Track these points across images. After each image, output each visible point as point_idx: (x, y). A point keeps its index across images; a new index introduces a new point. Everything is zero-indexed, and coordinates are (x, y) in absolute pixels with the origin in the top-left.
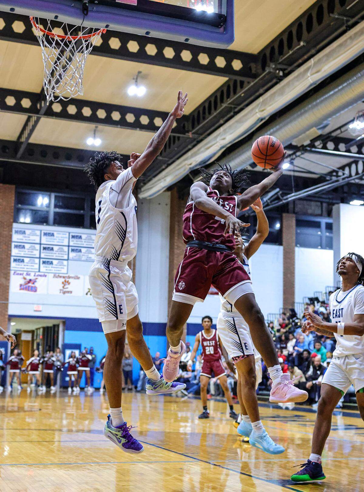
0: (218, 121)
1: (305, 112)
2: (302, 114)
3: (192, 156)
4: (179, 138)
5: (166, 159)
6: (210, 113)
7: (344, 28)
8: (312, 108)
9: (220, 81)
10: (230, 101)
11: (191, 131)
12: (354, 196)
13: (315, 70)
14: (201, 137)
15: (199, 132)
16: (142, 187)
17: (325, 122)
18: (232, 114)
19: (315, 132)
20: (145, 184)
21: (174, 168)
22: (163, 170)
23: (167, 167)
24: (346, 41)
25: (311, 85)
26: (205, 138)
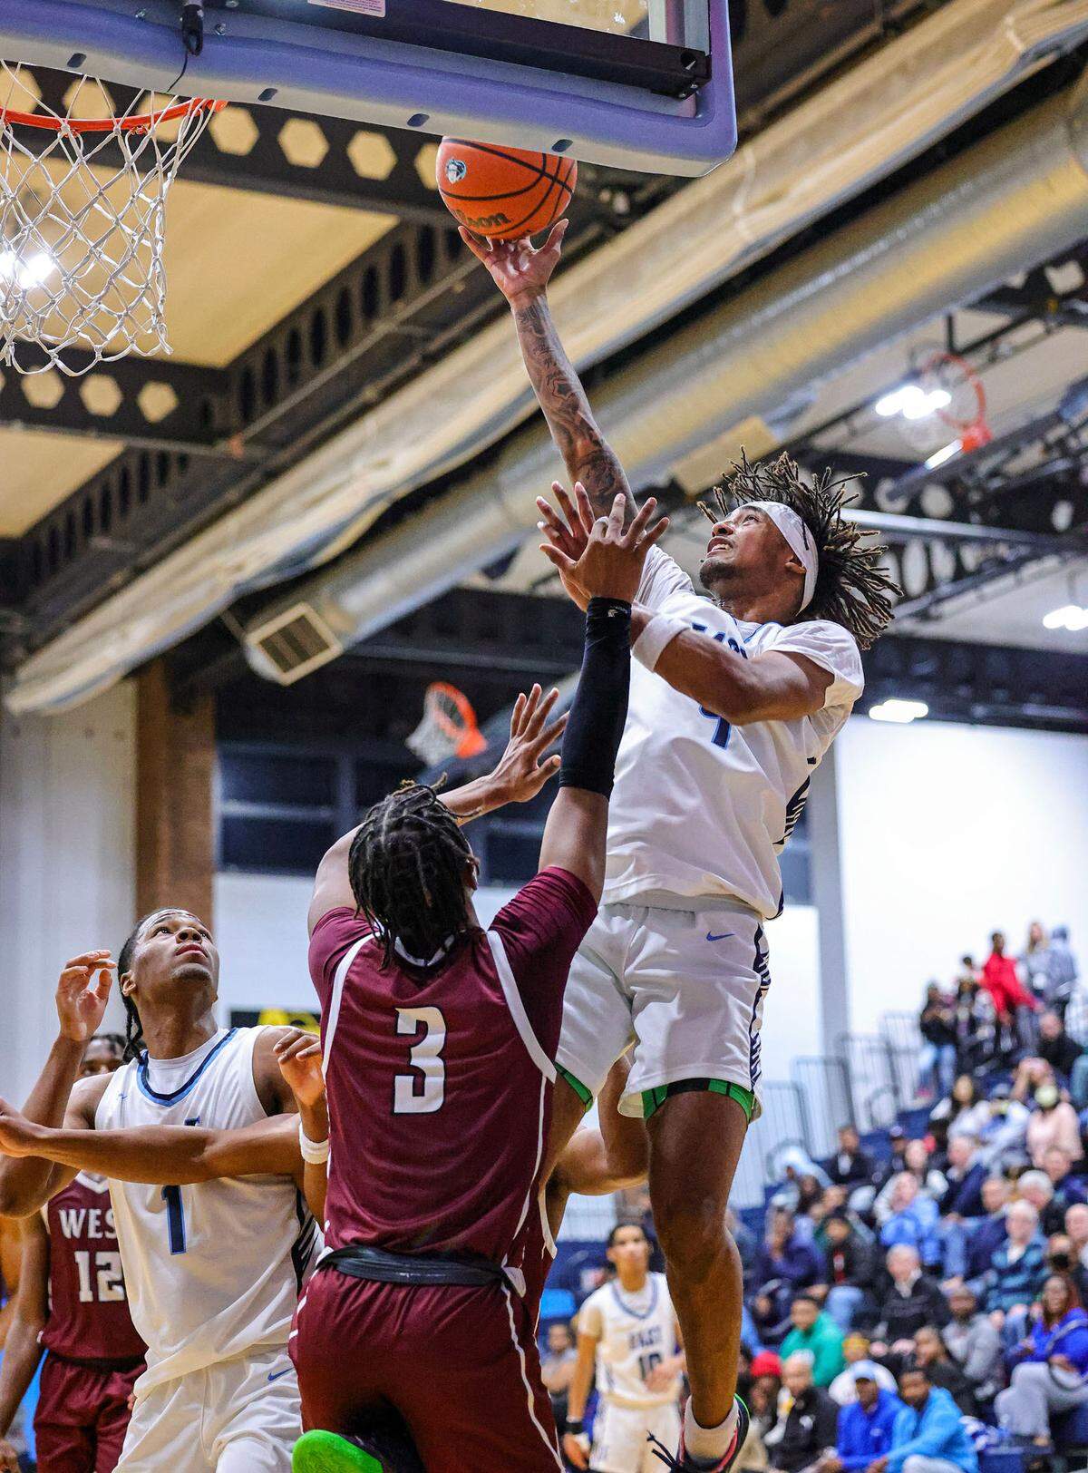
0: (353, 392)
1: (719, 354)
2: (702, 365)
3: (243, 535)
4: (184, 460)
5: (128, 548)
6: (319, 358)
7: (874, 28)
8: (747, 339)
9: (367, 227)
10: (405, 310)
11: (239, 430)
12: (889, 683)
13: (761, 193)
14: (284, 456)
15: (274, 436)
16: (21, 662)
17: (798, 397)
18: (414, 361)
19: (759, 435)
20: (32, 650)
21: (167, 582)
22: (114, 592)
23: (127, 583)
24: (885, 80)
25: (747, 251)
26: (297, 460)
